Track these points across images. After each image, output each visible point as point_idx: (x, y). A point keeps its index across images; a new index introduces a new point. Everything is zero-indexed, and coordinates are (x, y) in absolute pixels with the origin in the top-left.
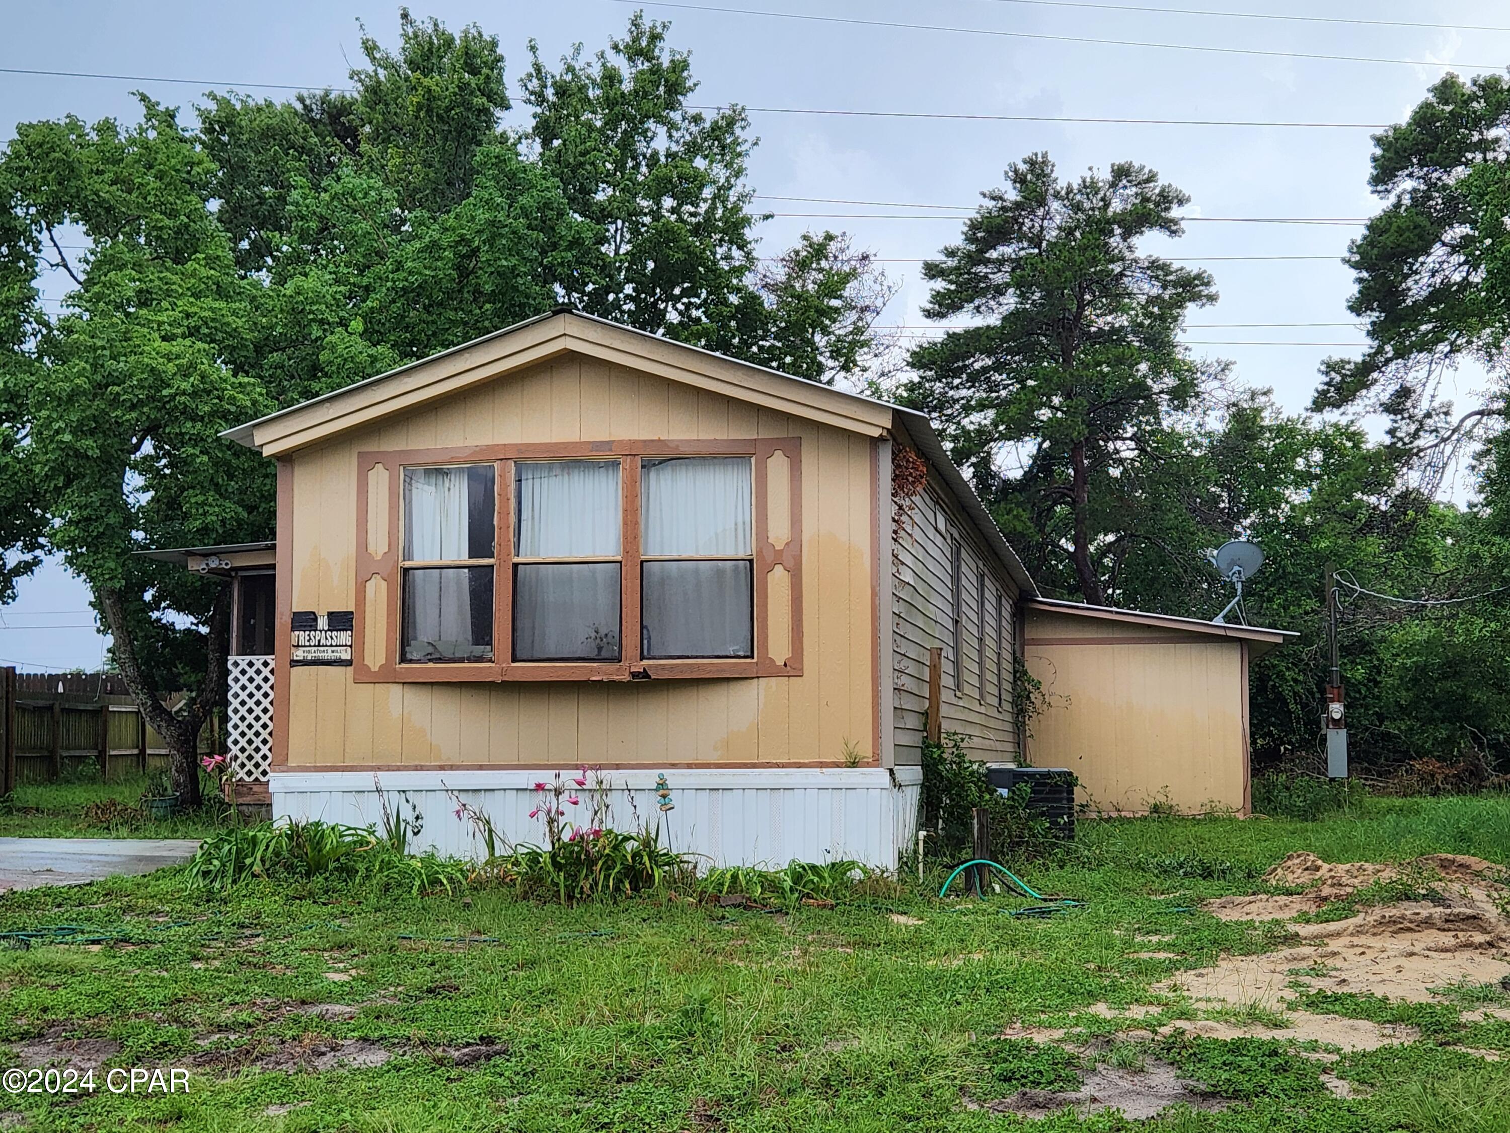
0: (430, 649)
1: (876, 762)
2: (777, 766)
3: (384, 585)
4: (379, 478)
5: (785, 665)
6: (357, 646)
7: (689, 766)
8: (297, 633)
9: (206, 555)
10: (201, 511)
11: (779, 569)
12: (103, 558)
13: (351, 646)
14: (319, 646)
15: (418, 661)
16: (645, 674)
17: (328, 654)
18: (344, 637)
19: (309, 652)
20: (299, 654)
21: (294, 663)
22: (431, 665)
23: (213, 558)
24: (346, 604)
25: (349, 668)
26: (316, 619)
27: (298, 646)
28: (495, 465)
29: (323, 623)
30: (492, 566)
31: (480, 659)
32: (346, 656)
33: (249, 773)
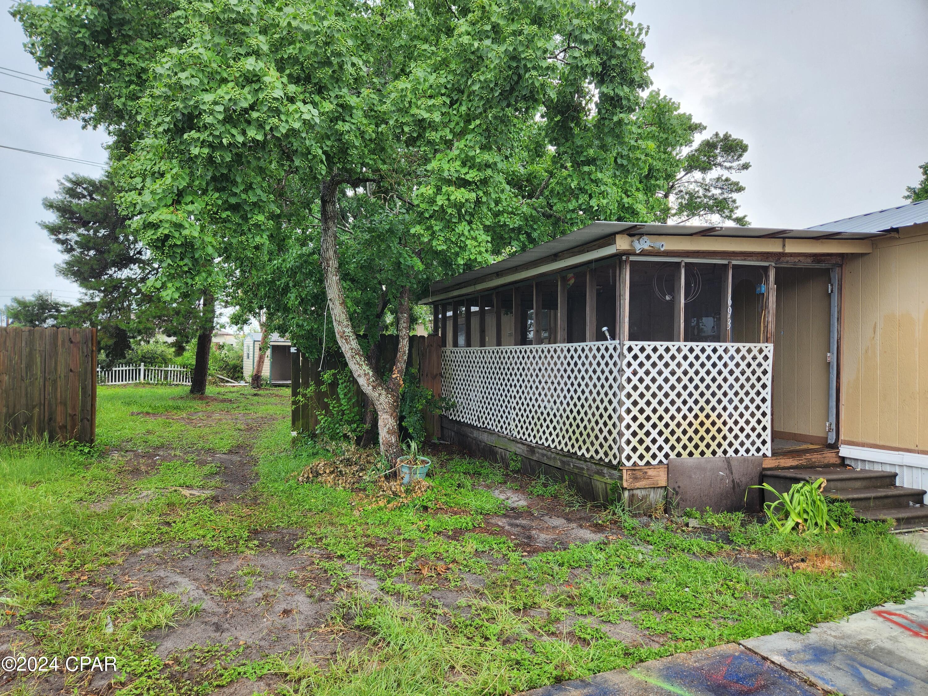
23: (646, 238)
33: (641, 457)
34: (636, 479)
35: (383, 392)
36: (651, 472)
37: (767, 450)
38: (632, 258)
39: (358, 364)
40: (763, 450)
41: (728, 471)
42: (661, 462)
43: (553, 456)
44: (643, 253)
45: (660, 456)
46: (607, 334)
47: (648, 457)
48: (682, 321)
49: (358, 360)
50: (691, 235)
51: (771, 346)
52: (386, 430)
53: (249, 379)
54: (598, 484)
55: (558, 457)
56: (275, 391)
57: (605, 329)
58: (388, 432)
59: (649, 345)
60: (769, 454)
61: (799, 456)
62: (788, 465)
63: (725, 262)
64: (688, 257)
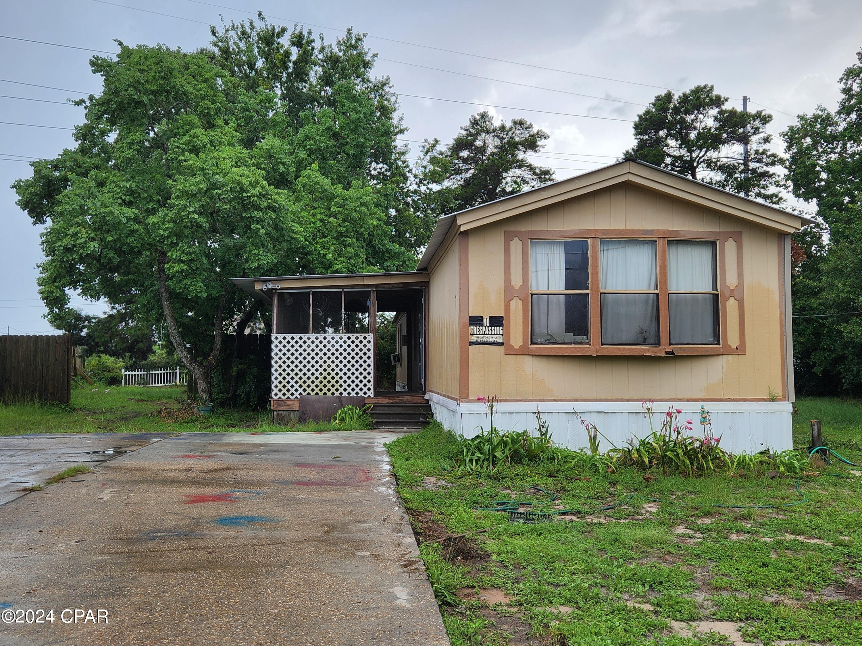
0: (549, 337)
1: (785, 398)
2: (734, 400)
3: (520, 302)
4: (516, 245)
5: (737, 348)
6: (506, 334)
7: (688, 400)
8: (472, 327)
9: (264, 281)
10: (257, 258)
11: (732, 299)
12: (197, 281)
13: (502, 335)
14: (484, 334)
15: (541, 344)
16: (672, 353)
17: (490, 339)
18: (499, 330)
19: (479, 337)
20: (474, 339)
21: (471, 343)
22: (551, 346)
23: (270, 283)
24: (499, 312)
25: (502, 347)
26: (482, 320)
27: (473, 334)
28: (589, 241)
29: (486, 322)
30: (588, 294)
31: (580, 343)
32: (500, 340)
33: (284, 394)
34: (279, 405)
36: (288, 402)
37: (371, 393)
38: (278, 291)
40: (369, 393)
41: (339, 404)
42: (296, 397)
44: (281, 289)
45: (297, 394)
47: (288, 395)
48: (311, 322)
51: (372, 335)
59: (289, 336)
60: (372, 396)
63: (338, 290)
64: (314, 289)
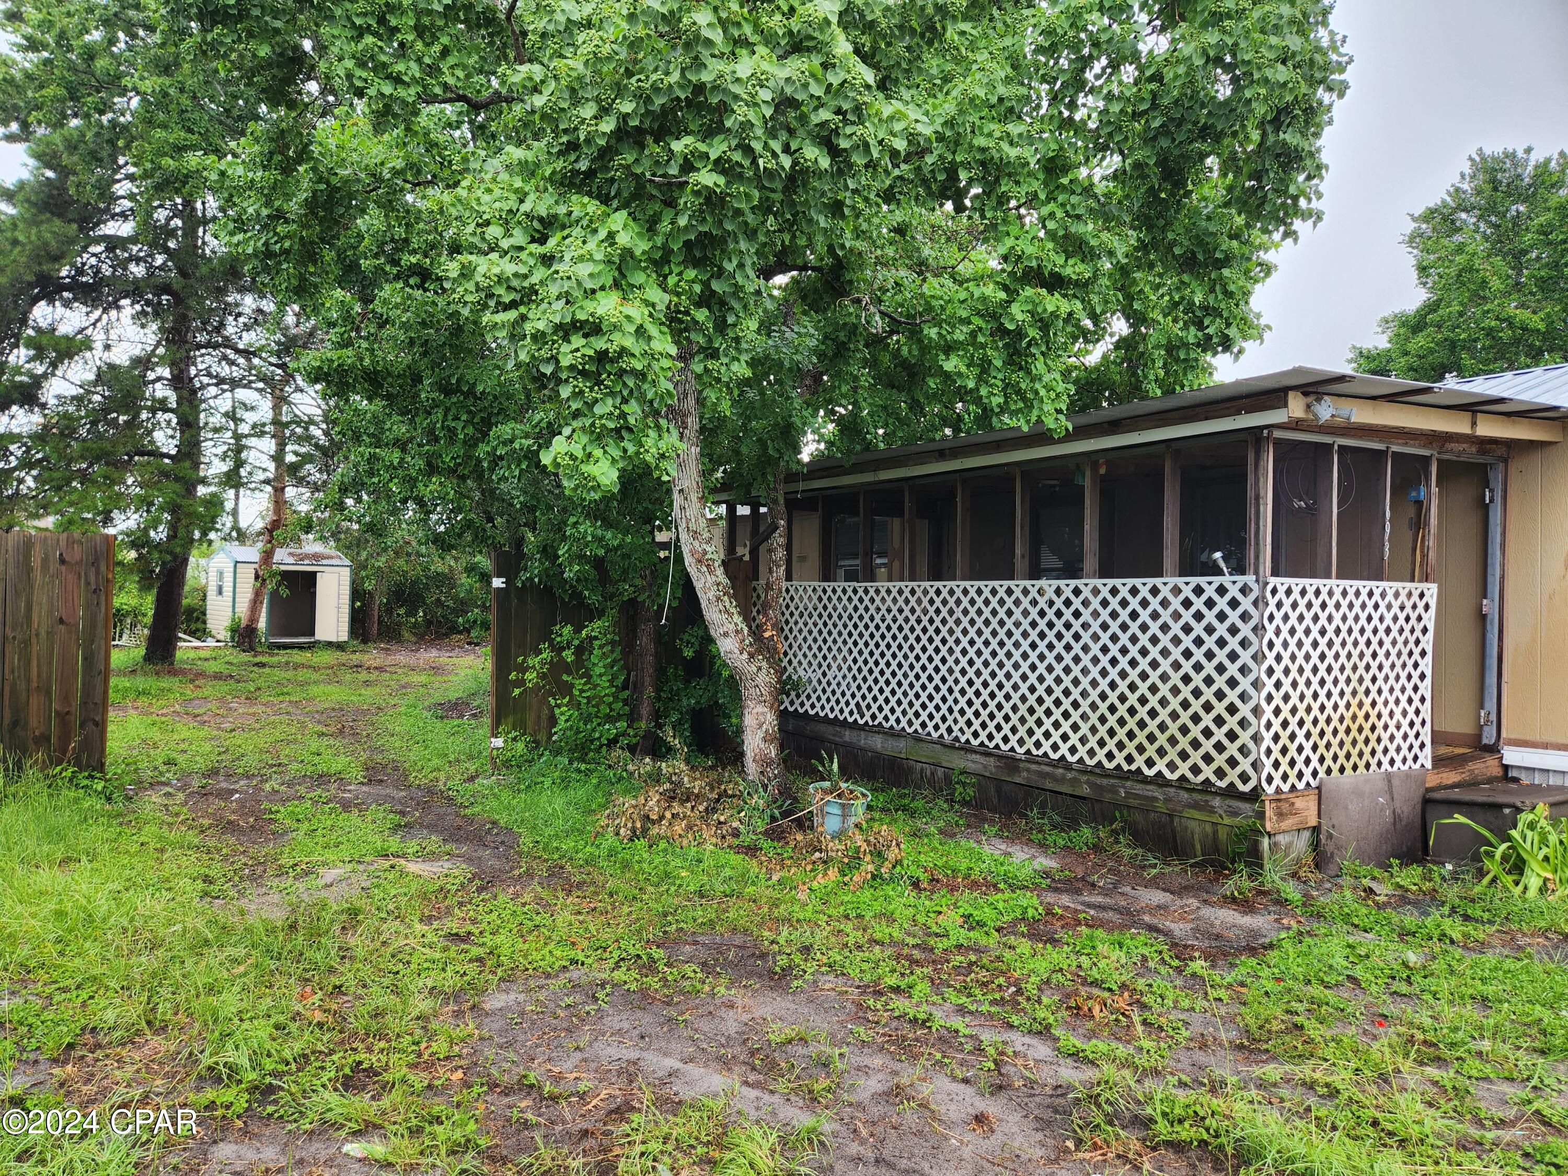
33: (1285, 778)
34: (1281, 815)
35: (764, 664)
36: (1298, 803)
37: (1426, 757)
38: (1276, 434)
39: (727, 611)
40: (1423, 758)
41: (1388, 796)
42: (1308, 784)
43: (1070, 775)
45: (1307, 774)
46: (1222, 564)
47: (1293, 777)
48: (1334, 543)
49: (727, 604)
50: (1374, 398)
51: (1434, 588)
52: (761, 734)
53: (224, 635)
54: (1193, 825)
55: (1084, 778)
56: (281, 657)
57: (1218, 555)
58: (765, 740)
59: (1297, 585)
60: (1429, 764)
61: (1462, 766)
62: (1450, 782)
63: (1381, 446)
64: (1343, 435)
